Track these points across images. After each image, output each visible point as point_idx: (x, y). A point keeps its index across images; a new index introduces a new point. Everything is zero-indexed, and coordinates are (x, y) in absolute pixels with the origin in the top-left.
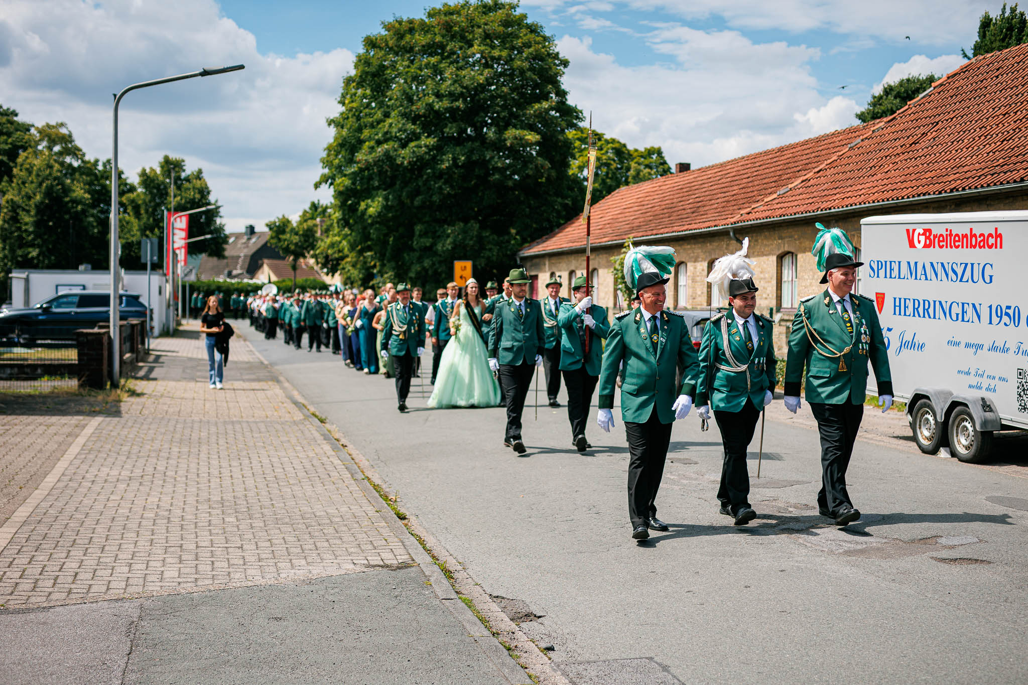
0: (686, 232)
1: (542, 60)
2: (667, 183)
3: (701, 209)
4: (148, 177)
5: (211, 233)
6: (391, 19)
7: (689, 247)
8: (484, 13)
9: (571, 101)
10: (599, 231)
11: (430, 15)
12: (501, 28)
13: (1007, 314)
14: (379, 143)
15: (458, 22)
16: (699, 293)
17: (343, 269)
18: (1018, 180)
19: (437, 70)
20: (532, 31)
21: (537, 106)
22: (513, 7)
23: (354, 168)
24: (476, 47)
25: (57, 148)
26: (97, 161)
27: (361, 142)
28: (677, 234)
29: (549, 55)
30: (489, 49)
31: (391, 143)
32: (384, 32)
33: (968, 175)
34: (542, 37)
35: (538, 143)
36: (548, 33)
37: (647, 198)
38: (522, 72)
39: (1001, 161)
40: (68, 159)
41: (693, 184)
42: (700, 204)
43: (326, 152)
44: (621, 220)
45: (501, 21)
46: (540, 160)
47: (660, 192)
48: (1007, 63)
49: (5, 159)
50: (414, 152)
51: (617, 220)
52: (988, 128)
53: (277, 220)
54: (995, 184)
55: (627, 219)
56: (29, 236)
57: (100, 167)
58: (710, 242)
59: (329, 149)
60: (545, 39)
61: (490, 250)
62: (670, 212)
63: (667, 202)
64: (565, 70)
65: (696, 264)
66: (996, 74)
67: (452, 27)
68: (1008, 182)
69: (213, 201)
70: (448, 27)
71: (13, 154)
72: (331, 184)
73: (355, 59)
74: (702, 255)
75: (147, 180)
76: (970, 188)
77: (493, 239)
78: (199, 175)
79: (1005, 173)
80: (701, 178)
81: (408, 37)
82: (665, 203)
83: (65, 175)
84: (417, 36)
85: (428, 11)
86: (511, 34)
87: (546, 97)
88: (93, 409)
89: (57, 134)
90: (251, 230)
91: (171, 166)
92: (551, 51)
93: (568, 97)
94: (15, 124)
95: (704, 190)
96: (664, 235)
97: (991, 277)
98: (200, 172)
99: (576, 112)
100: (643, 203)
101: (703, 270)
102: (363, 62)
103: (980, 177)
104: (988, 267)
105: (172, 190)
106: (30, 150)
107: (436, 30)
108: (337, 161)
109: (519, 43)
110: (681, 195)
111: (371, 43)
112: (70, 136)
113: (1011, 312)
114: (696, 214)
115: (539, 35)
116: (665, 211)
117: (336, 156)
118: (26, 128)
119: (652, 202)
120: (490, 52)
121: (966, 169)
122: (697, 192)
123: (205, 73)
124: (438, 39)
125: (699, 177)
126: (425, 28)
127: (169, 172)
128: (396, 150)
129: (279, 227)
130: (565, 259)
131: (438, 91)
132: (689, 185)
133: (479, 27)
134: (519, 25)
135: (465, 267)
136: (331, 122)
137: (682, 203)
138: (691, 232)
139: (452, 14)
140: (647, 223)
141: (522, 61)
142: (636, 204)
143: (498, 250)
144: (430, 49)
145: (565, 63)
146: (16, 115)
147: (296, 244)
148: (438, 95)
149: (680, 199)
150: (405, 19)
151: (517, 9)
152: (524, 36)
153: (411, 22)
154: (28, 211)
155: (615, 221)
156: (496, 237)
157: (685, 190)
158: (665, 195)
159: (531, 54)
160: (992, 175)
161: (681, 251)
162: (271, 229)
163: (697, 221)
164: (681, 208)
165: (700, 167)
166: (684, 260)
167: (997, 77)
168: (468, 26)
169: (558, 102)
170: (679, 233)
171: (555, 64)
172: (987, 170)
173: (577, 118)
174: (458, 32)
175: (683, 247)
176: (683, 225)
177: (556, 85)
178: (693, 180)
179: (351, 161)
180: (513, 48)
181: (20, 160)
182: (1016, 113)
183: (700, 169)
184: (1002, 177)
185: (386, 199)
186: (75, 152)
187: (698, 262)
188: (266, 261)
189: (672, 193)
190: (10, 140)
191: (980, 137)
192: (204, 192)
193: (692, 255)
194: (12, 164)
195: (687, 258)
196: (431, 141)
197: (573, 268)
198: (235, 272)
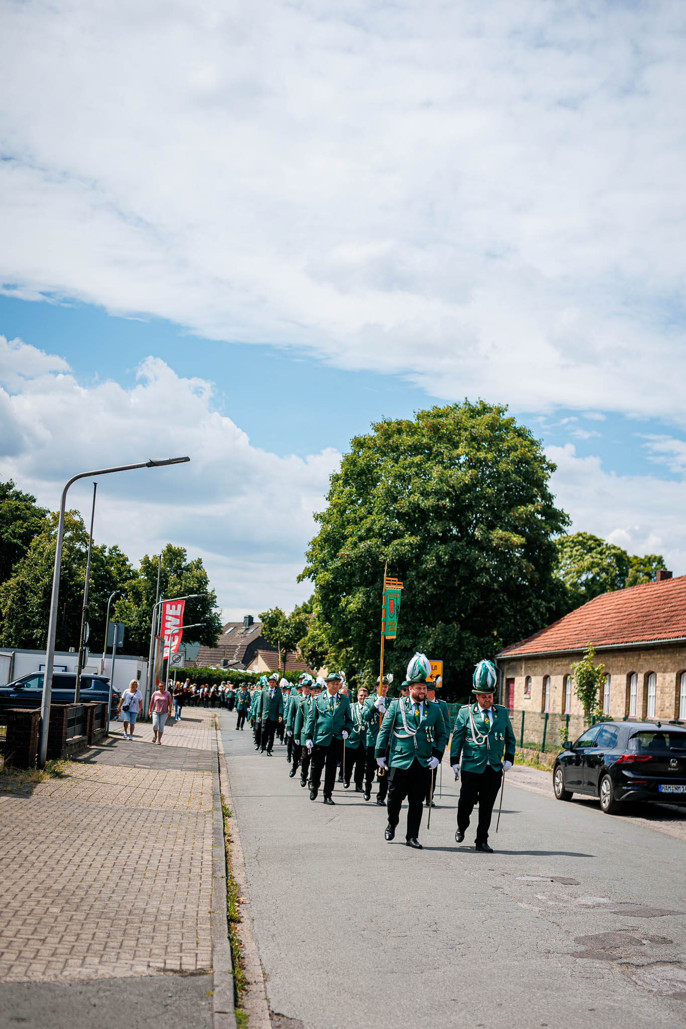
0: (655, 641)
1: (527, 463)
2: (647, 590)
3: (674, 618)
4: (150, 564)
5: (204, 621)
6: (380, 421)
7: (659, 656)
8: (472, 417)
9: (557, 505)
10: (574, 637)
11: (419, 418)
12: (488, 432)
14: (361, 539)
15: (446, 425)
16: (667, 705)
17: (328, 663)
19: (421, 471)
20: (520, 435)
21: (522, 509)
22: (500, 411)
23: (338, 563)
24: (460, 449)
25: (68, 534)
26: (104, 547)
27: (345, 538)
28: (646, 642)
29: (535, 458)
30: (475, 451)
31: (374, 540)
32: (373, 433)
34: (529, 440)
35: (522, 546)
36: (535, 437)
37: (626, 605)
38: (507, 474)
40: (78, 545)
41: (671, 593)
42: (674, 613)
43: (311, 546)
44: (597, 626)
45: (487, 425)
46: (524, 562)
47: (639, 599)
49: (19, 542)
50: (397, 549)
51: (594, 626)
53: (270, 612)
55: (604, 625)
56: (33, 617)
57: (107, 554)
58: (680, 652)
59: (314, 543)
60: (533, 443)
61: (470, 651)
62: (645, 619)
63: (644, 610)
64: (552, 475)
65: (665, 674)
67: (439, 429)
69: (209, 591)
70: (435, 429)
71: (27, 537)
72: (314, 578)
73: (342, 459)
74: (671, 666)
75: (149, 567)
77: (473, 641)
78: (198, 565)
80: (679, 587)
81: (396, 436)
82: (641, 610)
83: (74, 559)
84: (404, 436)
85: (417, 413)
86: (498, 437)
87: (531, 500)
88: (5, 789)
89: (70, 521)
90: (250, 620)
91: (174, 555)
92: (538, 455)
93: (554, 501)
94: (32, 509)
95: (680, 599)
96: (634, 644)
98: (200, 561)
99: (562, 516)
100: (621, 610)
101: (672, 681)
102: (351, 462)
105: (173, 578)
106: (43, 534)
107: (424, 431)
108: (321, 555)
109: (504, 446)
110: (658, 603)
111: (359, 444)
112: (82, 524)
114: (669, 623)
115: (526, 438)
116: (641, 619)
117: (322, 550)
118: (42, 514)
119: (630, 609)
120: (476, 454)
122: (673, 600)
123: (151, 464)
124: (425, 440)
125: (678, 585)
126: (412, 430)
127: (171, 561)
128: (379, 547)
129: (271, 618)
130: (540, 663)
131: (424, 489)
132: (667, 593)
133: (466, 430)
134: (506, 429)
135: (436, 666)
136: (317, 517)
137: (657, 612)
138: (660, 641)
139: (441, 416)
140: (621, 630)
141: (508, 464)
142: (615, 611)
143: (479, 651)
144: (416, 449)
145: (553, 468)
146: (34, 501)
147: (287, 637)
148: (425, 494)
149: (656, 608)
150: (393, 420)
151: (505, 413)
152: (511, 439)
153: (399, 423)
154: (36, 594)
155: (592, 627)
156: (475, 638)
157: (662, 598)
158: (643, 602)
159: (517, 457)
161: (651, 660)
162: (263, 621)
163: (668, 631)
164: (656, 616)
165: (680, 576)
166: (653, 670)
168: (455, 429)
169: (544, 506)
170: (648, 642)
171: (542, 468)
173: (564, 522)
174: (445, 434)
175: (653, 656)
176: (654, 634)
177: (541, 488)
178: (672, 588)
179: (333, 556)
180: (500, 451)
181: (33, 544)
183: (679, 578)
185: (367, 595)
186: (84, 538)
187: (667, 672)
188: (260, 652)
189: (650, 601)
190: (25, 525)
192: (202, 581)
193: (661, 665)
194: (25, 548)
195: (657, 668)
196: (414, 540)
197: (547, 673)
198: (230, 662)
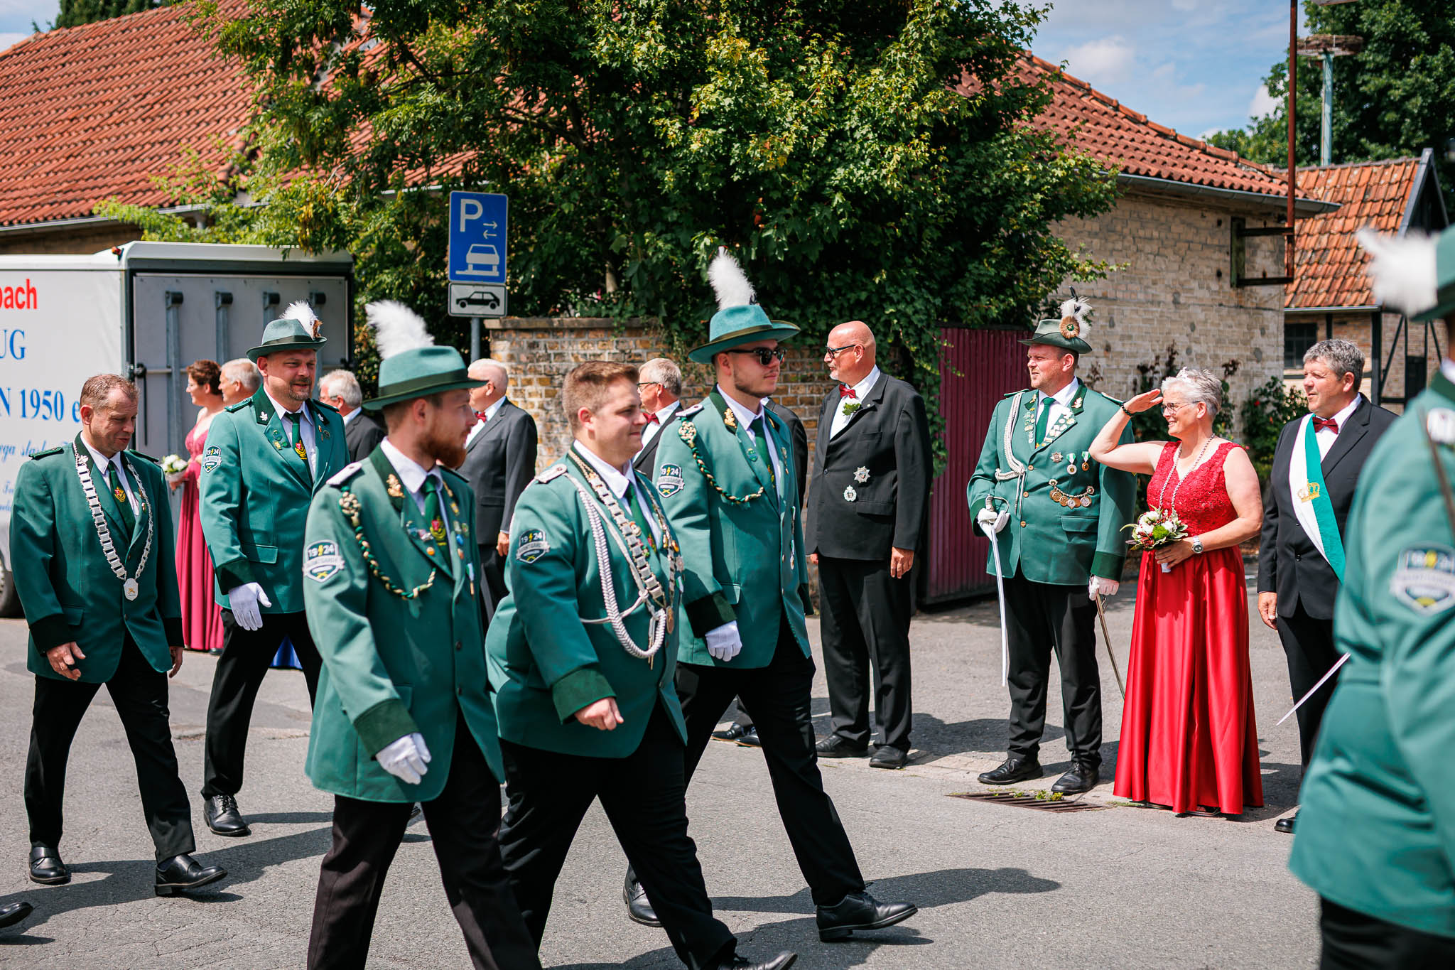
13: (46, 403)
18: (86, 213)
33: (19, 202)
39: (65, 185)
48: (78, 46)
52: (49, 137)
54: (55, 218)
66: (63, 61)
68: (72, 216)
76: (20, 222)
79: (69, 202)
97: (23, 349)
103: (34, 207)
104: (18, 335)
113: (51, 399)
121: (16, 194)
160: (51, 204)
167: (63, 65)
172: (44, 197)
182: (87, 118)
184: (65, 208)
191: (37, 150)
